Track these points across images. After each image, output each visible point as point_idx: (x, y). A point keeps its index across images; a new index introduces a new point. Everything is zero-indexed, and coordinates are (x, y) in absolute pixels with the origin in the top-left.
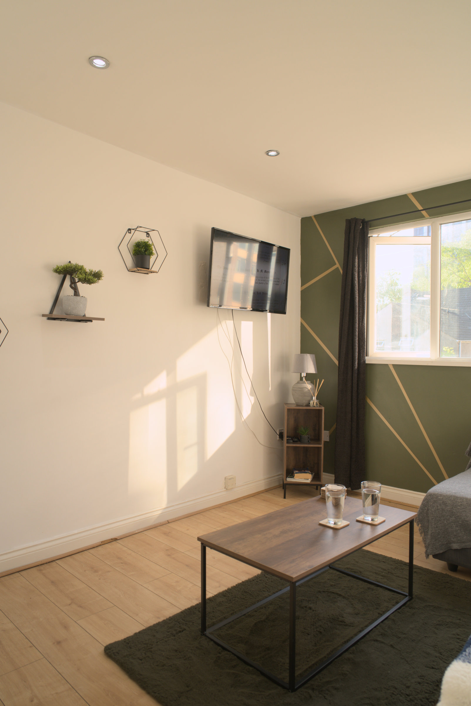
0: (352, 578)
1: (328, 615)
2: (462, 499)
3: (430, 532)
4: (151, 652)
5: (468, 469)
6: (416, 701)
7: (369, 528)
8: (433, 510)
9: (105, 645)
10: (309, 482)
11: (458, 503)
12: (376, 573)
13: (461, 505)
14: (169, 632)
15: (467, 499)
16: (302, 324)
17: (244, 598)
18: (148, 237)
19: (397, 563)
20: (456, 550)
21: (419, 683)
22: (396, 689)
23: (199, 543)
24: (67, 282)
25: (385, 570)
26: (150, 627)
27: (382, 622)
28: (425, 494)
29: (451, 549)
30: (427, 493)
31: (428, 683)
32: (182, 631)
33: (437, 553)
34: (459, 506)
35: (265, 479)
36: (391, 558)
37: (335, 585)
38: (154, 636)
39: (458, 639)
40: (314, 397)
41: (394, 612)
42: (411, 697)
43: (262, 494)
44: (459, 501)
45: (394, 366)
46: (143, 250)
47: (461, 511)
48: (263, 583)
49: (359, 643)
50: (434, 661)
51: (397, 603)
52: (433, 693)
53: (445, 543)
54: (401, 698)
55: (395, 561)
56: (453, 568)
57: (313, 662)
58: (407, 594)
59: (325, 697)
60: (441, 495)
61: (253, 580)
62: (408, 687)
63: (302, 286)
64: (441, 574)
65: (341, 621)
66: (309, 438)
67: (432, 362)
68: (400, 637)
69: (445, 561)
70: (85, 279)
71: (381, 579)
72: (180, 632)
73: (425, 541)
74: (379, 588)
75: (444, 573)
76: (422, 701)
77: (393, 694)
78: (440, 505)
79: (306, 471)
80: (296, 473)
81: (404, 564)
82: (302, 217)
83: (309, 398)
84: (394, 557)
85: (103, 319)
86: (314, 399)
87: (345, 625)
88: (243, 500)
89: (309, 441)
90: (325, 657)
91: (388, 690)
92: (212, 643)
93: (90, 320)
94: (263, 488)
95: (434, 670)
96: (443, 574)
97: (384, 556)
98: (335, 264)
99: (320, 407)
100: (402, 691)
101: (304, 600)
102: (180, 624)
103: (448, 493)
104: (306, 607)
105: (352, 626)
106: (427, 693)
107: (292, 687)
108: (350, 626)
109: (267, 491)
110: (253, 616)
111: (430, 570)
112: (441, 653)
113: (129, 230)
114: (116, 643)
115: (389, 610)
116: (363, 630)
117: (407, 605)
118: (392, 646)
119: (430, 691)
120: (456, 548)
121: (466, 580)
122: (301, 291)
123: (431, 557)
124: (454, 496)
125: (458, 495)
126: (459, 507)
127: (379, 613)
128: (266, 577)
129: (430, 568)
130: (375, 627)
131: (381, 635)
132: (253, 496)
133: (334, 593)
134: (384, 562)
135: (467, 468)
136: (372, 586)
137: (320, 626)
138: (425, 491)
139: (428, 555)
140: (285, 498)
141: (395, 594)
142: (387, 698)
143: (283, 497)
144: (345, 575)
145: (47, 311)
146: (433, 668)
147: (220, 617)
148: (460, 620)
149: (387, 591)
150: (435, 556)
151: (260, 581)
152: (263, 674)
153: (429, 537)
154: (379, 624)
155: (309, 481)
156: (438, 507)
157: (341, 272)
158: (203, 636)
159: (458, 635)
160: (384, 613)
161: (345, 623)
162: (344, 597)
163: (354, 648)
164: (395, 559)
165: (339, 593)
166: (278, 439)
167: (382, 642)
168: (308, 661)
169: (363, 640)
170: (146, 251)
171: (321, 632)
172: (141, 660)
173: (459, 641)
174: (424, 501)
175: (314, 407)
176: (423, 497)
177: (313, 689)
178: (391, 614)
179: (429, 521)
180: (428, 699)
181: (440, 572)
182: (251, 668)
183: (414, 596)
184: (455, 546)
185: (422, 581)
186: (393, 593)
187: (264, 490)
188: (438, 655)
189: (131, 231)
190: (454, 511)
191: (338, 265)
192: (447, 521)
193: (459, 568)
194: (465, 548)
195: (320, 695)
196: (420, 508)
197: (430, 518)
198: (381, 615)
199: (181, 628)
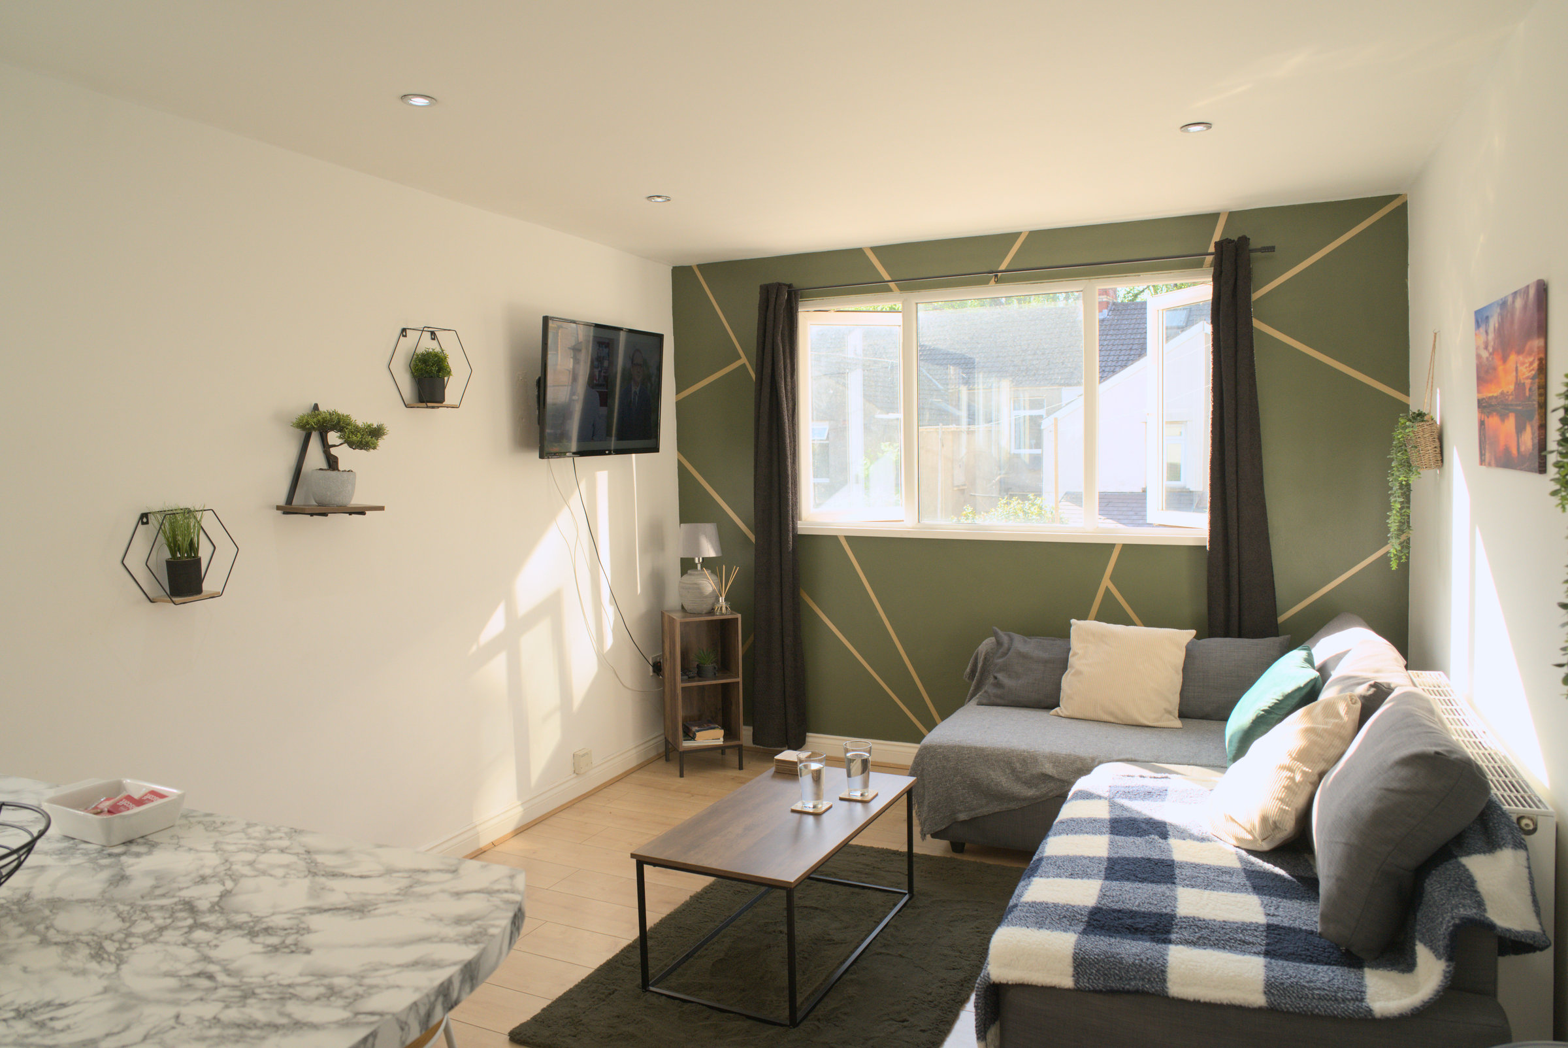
0: (826, 884)
1: (809, 936)
2: (969, 748)
3: (926, 802)
4: (583, 1025)
5: (969, 701)
6: (941, 1005)
7: (859, 806)
8: (930, 769)
9: (507, 1033)
10: (722, 743)
11: (964, 755)
12: (857, 872)
13: (969, 757)
14: (594, 997)
15: (976, 748)
16: (680, 464)
17: (681, 936)
18: (434, 339)
19: (883, 854)
20: (964, 822)
21: (942, 987)
22: (916, 998)
23: (634, 861)
24: (315, 444)
25: (867, 865)
26: (560, 997)
27: (881, 931)
28: (918, 746)
29: (957, 822)
30: (922, 743)
31: (951, 985)
32: (613, 993)
33: (937, 830)
34: (966, 759)
35: (635, 748)
36: (872, 848)
37: (804, 897)
38: (575, 1006)
39: (979, 932)
40: (720, 598)
41: (893, 917)
42: (935, 1003)
43: (633, 775)
44: (966, 752)
45: (848, 538)
46: (435, 369)
47: (969, 766)
48: (699, 911)
49: (859, 961)
50: (954, 962)
51: (895, 905)
52: (958, 993)
53: (949, 814)
54: (923, 1006)
55: (878, 851)
56: (957, 847)
57: (808, 993)
58: (906, 892)
59: (835, 1024)
60: (940, 747)
61: (684, 910)
62: (930, 994)
63: (677, 393)
64: (944, 857)
65: (828, 940)
66: (715, 668)
67: (909, 532)
68: (908, 945)
69: (946, 839)
70: (361, 442)
71: (866, 878)
72: (610, 994)
73: (919, 815)
74: (866, 890)
75: (949, 856)
76: (948, 1003)
77: (914, 1004)
78: (940, 761)
79: (712, 726)
80: (698, 731)
81: (892, 854)
82: (674, 266)
83: (711, 601)
84: (875, 846)
85: (382, 508)
86: (721, 601)
87: (834, 944)
88: (605, 789)
89: (715, 674)
90: (821, 984)
91: (907, 1001)
92: (664, 997)
93: (361, 512)
94: (634, 764)
95: (956, 971)
96: (947, 858)
97: (861, 846)
98: (739, 357)
99: (731, 614)
100: (924, 999)
101: (768, 923)
102: (604, 985)
103: (950, 743)
104: (774, 932)
105: (845, 943)
106: (952, 994)
107: (794, 1022)
108: (842, 943)
109: (640, 767)
110: (705, 956)
111: (929, 856)
112: (960, 952)
113: (404, 330)
114: (522, 1025)
115: (886, 916)
116: (860, 945)
117: (908, 905)
118: (900, 956)
119: (955, 992)
120: (963, 819)
121: (978, 861)
122: (676, 403)
123: (928, 836)
124: (959, 746)
125: (964, 744)
126: (966, 762)
127: (875, 922)
128: (701, 903)
129: (928, 853)
130: (874, 938)
131: (884, 946)
132: (618, 781)
133: (806, 907)
134: (863, 854)
135: (967, 700)
136: (857, 890)
137: (803, 951)
138: (919, 742)
139: (925, 835)
140: (682, 775)
141: (890, 894)
142: (908, 1010)
143: (678, 774)
144: (815, 882)
145: (281, 500)
146: (954, 969)
147: (657, 965)
148: (977, 910)
149: (877, 892)
150: (934, 835)
151: (694, 910)
152: (749, 1017)
153: (925, 808)
154: (877, 935)
155: (720, 742)
156: (936, 764)
157: (753, 376)
158: (647, 993)
159: (978, 928)
160: (881, 920)
161: (834, 940)
162: (822, 910)
163: (854, 966)
164: (878, 848)
165: (813, 905)
166: (651, 674)
167: (888, 954)
168: (801, 993)
169: (862, 957)
170: (439, 371)
171: (806, 958)
172: (575, 1036)
173: (979, 934)
174: (916, 757)
175: (723, 614)
176: (915, 751)
177: (819, 1020)
178: (891, 919)
179: (924, 786)
180: (953, 1000)
181: (942, 856)
182: (731, 1015)
183: (914, 893)
184: (962, 817)
185: (922, 872)
186: (887, 894)
187: (637, 765)
188: (957, 954)
189: (406, 333)
190: (960, 767)
191: (744, 360)
192: (950, 784)
193: (967, 846)
194: (975, 818)
195: (829, 1024)
196: (912, 769)
197: (926, 782)
198: (878, 923)
199: (609, 989)
